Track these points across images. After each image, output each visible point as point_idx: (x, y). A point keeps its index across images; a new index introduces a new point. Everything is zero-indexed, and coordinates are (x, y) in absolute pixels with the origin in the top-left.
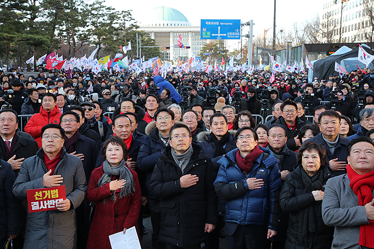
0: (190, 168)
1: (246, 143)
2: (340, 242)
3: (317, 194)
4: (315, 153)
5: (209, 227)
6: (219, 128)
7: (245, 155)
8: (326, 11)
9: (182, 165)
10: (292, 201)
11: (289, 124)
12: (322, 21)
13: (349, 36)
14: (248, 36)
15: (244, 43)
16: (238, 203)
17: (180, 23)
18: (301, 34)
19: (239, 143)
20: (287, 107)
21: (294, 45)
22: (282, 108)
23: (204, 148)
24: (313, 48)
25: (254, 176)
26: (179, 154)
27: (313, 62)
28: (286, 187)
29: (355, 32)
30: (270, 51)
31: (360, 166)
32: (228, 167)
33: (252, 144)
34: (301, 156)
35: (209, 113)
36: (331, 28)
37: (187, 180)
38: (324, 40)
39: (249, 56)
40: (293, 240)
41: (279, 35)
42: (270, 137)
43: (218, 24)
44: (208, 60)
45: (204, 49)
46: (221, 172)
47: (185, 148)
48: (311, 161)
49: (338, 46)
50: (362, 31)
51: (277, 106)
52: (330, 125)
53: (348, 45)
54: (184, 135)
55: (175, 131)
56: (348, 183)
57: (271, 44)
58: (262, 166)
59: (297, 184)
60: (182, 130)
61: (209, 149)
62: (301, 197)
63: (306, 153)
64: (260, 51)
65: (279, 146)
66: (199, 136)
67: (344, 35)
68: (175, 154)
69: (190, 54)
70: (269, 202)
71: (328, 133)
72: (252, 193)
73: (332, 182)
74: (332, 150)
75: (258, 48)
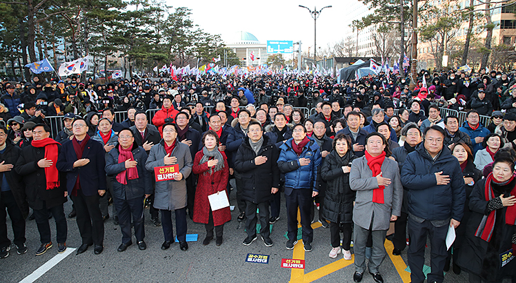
0: (261, 151)
1: (299, 135)
2: (361, 201)
3: (345, 169)
4: (344, 141)
5: (274, 190)
6: (280, 123)
7: (298, 143)
8: (347, 35)
9: (256, 149)
10: (329, 173)
11: (326, 117)
12: (345, 42)
13: (363, 52)
14: (298, 51)
15: (295, 55)
16: (294, 174)
17: (253, 42)
18: (332, 50)
19: (294, 134)
20: (325, 106)
21: (328, 57)
22: (322, 106)
23: (270, 137)
24: (340, 60)
25: (304, 157)
26: (255, 142)
27: (340, 70)
28: (325, 164)
29: (366, 50)
30: (312, 61)
31: (373, 151)
32: (287, 150)
33: (303, 135)
34: (335, 143)
35: (273, 110)
36: (351, 47)
37: (260, 160)
38: (346, 55)
39: (299, 64)
40: (329, 198)
41: (318, 50)
42: (315, 129)
43: (278, 43)
44: (271, 66)
45: (269, 60)
46: (282, 154)
47: (258, 138)
48: (342, 147)
49: (356, 59)
50: (370, 49)
51: (319, 104)
52: (354, 121)
53: (362, 59)
54: (257, 130)
55: (251, 127)
56: (366, 162)
57: (313, 56)
58: (309, 150)
59: (332, 162)
60: (256, 126)
61: (274, 137)
62: (335, 171)
63: (338, 141)
64: (306, 61)
65: (321, 135)
66: (267, 128)
67: (359, 51)
68: (252, 142)
69: (260, 62)
70: (313, 173)
71: (353, 127)
72: (302, 168)
73: (356, 162)
74: (355, 138)
75: (305, 59)
